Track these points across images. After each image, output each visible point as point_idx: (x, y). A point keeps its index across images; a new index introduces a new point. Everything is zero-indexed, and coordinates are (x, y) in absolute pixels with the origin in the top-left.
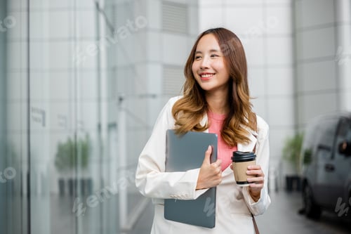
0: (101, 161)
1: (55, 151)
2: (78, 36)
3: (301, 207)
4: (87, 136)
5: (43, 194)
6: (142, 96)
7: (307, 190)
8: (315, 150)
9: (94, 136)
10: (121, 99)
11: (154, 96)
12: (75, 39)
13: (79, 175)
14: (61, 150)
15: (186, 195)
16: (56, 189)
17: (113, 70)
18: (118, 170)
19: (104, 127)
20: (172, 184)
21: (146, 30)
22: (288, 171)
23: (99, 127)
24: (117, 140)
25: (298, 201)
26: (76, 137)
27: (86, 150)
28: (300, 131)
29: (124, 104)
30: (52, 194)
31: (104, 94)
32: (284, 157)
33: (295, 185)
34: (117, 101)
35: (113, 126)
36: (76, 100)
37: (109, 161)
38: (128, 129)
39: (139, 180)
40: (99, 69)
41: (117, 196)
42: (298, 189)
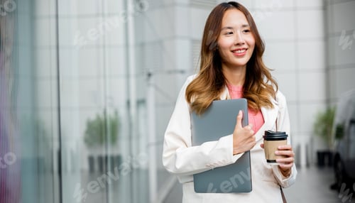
0: (130, 138)
1: (84, 128)
2: (106, 12)
3: (333, 182)
4: (116, 113)
5: (73, 171)
6: (170, 72)
7: (339, 165)
8: (347, 124)
9: (122, 112)
10: (149, 75)
11: (182, 72)
12: (103, 15)
13: (110, 151)
14: (90, 126)
15: (224, 161)
16: (86, 166)
17: (141, 46)
18: (148, 146)
19: (133, 103)
20: (207, 153)
21: (174, 4)
22: (319, 146)
23: (128, 103)
24: (146, 116)
25: (330, 176)
26: (105, 113)
27: (115, 127)
28: (332, 106)
29: (152, 80)
30: (82, 171)
31: (133, 71)
32: (316, 132)
33: (326, 160)
34: (145, 77)
35: (141, 102)
36: (105, 77)
37: (138, 137)
38: (157, 105)
39: (166, 158)
40: (127, 45)
41: (147, 172)
42: (330, 165)
